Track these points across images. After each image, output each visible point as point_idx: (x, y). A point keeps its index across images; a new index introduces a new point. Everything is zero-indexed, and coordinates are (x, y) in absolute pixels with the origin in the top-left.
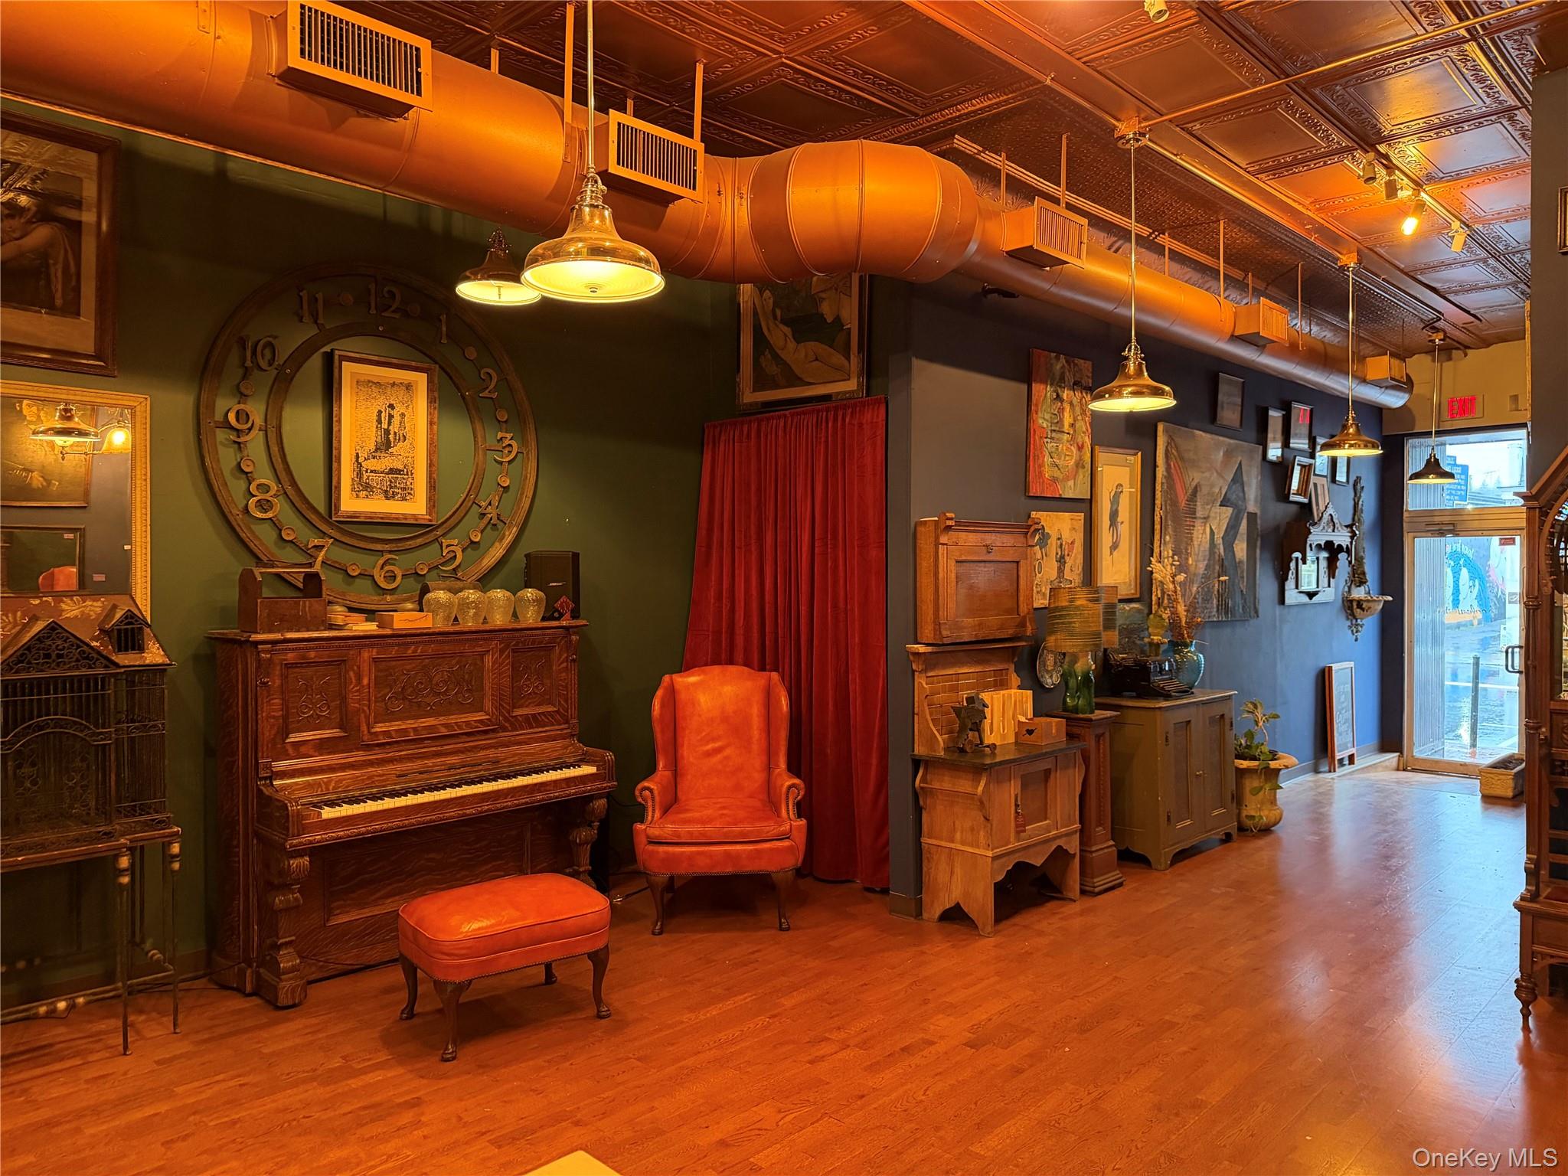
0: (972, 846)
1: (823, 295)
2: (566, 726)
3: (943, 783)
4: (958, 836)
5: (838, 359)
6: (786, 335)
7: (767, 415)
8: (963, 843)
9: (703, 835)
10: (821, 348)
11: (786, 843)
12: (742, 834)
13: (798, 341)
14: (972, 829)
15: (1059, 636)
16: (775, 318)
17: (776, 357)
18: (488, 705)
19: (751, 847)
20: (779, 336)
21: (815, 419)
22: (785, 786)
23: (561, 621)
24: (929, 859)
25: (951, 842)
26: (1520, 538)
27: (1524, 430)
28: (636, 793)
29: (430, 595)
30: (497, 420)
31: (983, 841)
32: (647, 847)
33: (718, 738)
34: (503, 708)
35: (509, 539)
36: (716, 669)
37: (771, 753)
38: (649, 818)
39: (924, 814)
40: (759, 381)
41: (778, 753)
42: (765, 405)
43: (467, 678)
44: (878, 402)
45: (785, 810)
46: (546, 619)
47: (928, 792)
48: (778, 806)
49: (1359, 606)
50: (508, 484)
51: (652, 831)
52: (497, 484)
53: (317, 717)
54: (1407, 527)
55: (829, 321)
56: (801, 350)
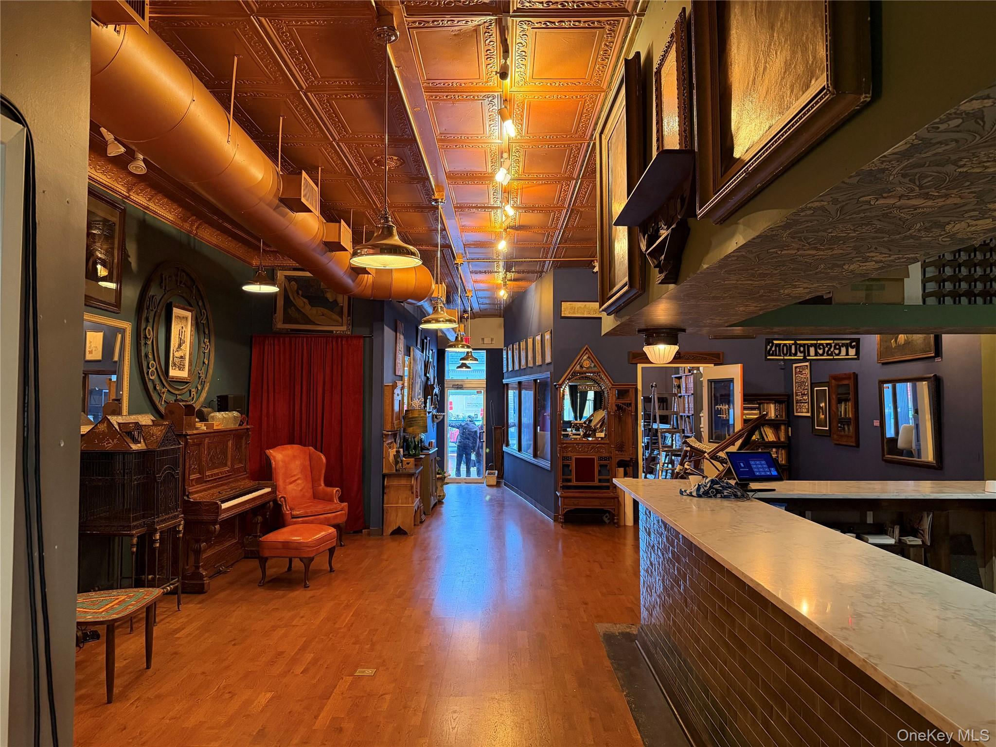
0: (406, 504)
1: (327, 290)
2: (245, 473)
3: (395, 482)
4: (400, 501)
5: (335, 317)
6: (304, 302)
7: (295, 335)
8: (402, 504)
9: (316, 511)
10: (326, 311)
11: (343, 512)
12: (330, 510)
13: (312, 306)
14: (406, 498)
15: (414, 428)
16: (298, 294)
17: (297, 309)
18: (229, 463)
19: (334, 514)
20: (301, 302)
21: (325, 341)
22: (335, 491)
23: (244, 426)
24: (387, 513)
25: (397, 504)
26: (483, 391)
27: (485, 351)
28: (278, 499)
29: (212, 414)
30: (205, 333)
31: (410, 501)
32: (292, 520)
33: (294, 476)
34: (232, 465)
35: (206, 389)
36: (289, 446)
37: (314, 481)
38: (285, 509)
39: (385, 496)
40: (287, 319)
41: (320, 480)
42: (292, 330)
43: (225, 453)
44: (360, 337)
45: (336, 500)
46: (240, 425)
47: (388, 487)
48: (331, 500)
49: (436, 417)
50: (207, 363)
51: (295, 513)
52: (204, 363)
53: (194, 468)
54: (445, 386)
55: (331, 300)
56: (314, 311)
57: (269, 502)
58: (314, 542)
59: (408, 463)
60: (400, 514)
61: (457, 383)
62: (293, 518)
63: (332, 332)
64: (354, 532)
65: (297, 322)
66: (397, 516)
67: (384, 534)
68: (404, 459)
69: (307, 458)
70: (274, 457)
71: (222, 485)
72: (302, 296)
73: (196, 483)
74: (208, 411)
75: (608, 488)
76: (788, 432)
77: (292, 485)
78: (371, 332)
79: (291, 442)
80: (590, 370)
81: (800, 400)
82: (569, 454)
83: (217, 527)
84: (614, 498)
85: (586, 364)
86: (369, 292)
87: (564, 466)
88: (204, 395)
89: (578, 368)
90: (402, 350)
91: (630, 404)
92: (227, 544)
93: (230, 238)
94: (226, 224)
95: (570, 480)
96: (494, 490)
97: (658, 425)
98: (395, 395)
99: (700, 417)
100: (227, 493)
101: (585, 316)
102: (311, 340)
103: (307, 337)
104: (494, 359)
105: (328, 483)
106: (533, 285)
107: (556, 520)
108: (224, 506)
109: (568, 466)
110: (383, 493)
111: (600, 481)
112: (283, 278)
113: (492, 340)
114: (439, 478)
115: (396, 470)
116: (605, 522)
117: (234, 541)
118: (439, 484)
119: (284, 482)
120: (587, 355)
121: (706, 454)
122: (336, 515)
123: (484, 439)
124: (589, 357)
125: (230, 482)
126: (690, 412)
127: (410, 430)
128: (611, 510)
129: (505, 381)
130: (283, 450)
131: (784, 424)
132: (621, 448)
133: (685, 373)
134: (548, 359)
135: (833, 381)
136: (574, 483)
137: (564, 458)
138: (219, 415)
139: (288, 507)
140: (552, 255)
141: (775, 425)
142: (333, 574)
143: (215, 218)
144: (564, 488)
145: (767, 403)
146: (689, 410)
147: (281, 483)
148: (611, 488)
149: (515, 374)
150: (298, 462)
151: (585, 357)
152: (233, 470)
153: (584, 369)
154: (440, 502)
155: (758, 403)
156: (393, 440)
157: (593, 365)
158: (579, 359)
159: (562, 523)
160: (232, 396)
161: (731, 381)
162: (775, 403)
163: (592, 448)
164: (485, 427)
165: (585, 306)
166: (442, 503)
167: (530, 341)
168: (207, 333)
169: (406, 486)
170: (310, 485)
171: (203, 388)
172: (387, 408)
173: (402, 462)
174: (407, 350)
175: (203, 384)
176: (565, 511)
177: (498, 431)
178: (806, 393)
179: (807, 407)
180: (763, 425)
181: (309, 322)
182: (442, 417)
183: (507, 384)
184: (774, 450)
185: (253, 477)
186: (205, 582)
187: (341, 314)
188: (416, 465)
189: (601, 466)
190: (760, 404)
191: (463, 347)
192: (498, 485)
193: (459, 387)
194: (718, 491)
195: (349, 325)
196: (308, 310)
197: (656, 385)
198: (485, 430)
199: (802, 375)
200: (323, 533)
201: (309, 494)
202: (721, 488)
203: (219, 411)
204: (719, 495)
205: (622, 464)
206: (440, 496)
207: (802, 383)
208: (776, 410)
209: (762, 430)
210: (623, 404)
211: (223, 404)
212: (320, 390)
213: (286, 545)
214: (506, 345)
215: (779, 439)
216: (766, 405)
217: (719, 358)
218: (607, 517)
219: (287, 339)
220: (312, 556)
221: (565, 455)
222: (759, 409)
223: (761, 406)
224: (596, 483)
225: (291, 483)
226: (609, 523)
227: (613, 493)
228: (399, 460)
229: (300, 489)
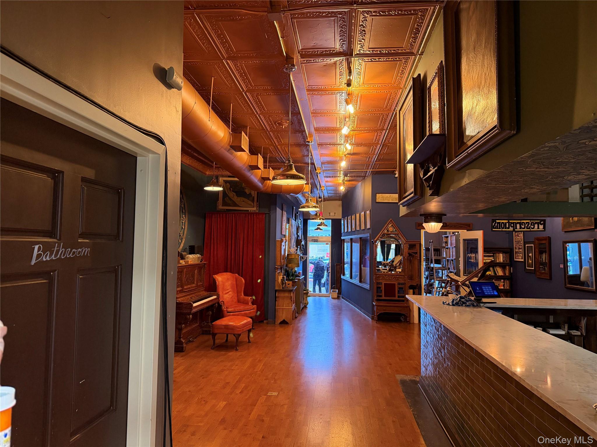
0: (288, 307)
1: (246, 188)
2: (203, 288)
3: (282, 295)
4: (285, 305)
5: (250, 202)
6: (234, 195)
7: (228, 213)
8: (286, 307)
9: (240, 309)
10: (245, 199)
11: (254, 310)
12: (247, 309)
13: (238, 197)
14: (288, 304)
15: (292, 264)
16: (230, 190)
18: (195, 282)
20: (232, 195)
21: (244, 215)
22: (249, 299)
23: (203, 262)
24: (277, 312)
25: (283, 307)
26: (330, 243)
27: (331, 220)
28: (220, 302)
29: (187, 256)
30: (183, 212)
31: (290, 305)
32: (227, 314)
33: (228, 290)
34: (197, 283)
35: (183, 242)
36: (225, 273)
37: (238, 293)
38: (223, 308)
39: (276, 302)
40: (225, 204)
41: (241, 292)
42: (227, 210)
43: (193, 276)
44: (263, 214)
45: (250, 304)
46: (201, 262)
47: (278, 297)
48: (247, 304)
49: (302, 258)
50: (184, 228)
51: (229, 310)
52: (182, 228)
53: (179, 285)
54: (308, 240)
55: (248, 193)
56: (239, 199)
57: (215, 304)
58: (241, 326)
59: (289, 284)
60: (284, 313)
61: (314, 238)
62: (228, 313)
63: (248, 211)
64: (259, 322)
65: (230, 206)
66: (283, 313)
67: (276, 324)
68: (286, 282)
69: (235, 280)
70: (217, 279)
71: (192, 294)
72: (232, 191)
73: (179, 292)
74: (185, 254)
75: (403, 301)
76: (511, 270)
77: (227, 295)
78: (270, 211)
79: (226, 271)
80: (393, 233)
81: (518, 252)
82: (381, 281)
83: (191, 316)
84: (407, 307)
85: (391, 229)
86: (269, 190)
87: (377, 288)
88: (182, 245)
89: (386, 231)
90: (285, 221)
91: (417, 253)
92: (194, 326)
93: (196, 161)
94: (195, 154)
95: (381, 296)
96: (336, 301)
97: (434, 265)
98: (282, 246)
99: (459, 260)
100: (195, 298)
101: (390, 202)
102: (237, 215)
103: (235, 214)
104: (336, 225)
105: (246, 294)
106: (360, 183)
107: (373, 318)
108: (195, 305)
109: (380, 288)
110: (276, 300)
111: (399, 297)
112: (223, 181)
113: (335, 213)
114: (305, 293)
115: (283, 288)
116: (402, 321)
117: (197, 325)
118: (305, 296)
119: (223, 293)
120: (391, 224)
121: (459, 283)
122: (250, 312)
123: (330, 271)
124: (392, 226)
125: (196, 292)
126: (453, 257)
127: (290, 265)
128: (405, 314)
129: (342, 238)
130: (222, 276)
131: (508, 266)
132: (411, 278)
133: (450, 234)
134: (368, 226)
135: (537, 241)
136: (383, 298)
137: (378, 283)
138: (191, 256)
139: (225, 307)
140: (371, 167)
141: (502, 266)
142: (250, 344)
143: (190, 151)
144: (377, 300)
145: (498, 253)
146: (453, 256)
147: (221, 293)
148: (405, 301)
149: (348, 233)
150: (230, 282)
151: (390, 226)
152: (197, 286)
153: (389, 232)
154: (305, 307)
155: (492, 253)
156: (280, 271)
157: (394, 230)
158: (386, 227)
159: (376, 320)
160: (197, 246)
161: (476, 240)
162: (503, 253)
163: (394, 277)
164: (330, 264)
165: (390, 196)
166: (307, 307)
167: (358, 215)
168: (184, 211)
169: (288, 297)
170: (236, 295)
171: (181, 241)
172: (278, 253)
173: (285, 284)
174: (288, 220)
175: (182, 239)
176: (378, 313)
177: (338, 267)
178: (521, 247)
179: (521, 256)
180: (496, 266)
181: (235, 205)
182: (306, 258)
183: (344, 240)
184: (502, 281)
185: (206, 290)
186: (184, 346)
187: (253, 201)
188: (293, 285)
189: (399, 288)
190: (494, 254)
191: (320, 219)
192: (338, 298)
193: (315, 241)
194: (464, 303)
195: (258, 207)
196: (236, 199)
197: (432, 241)
198: (330, 266)
199: (518, 237)
200: (245, 321)
201: (235, 300)
202: (465, 301)
203: (190, 254)
204: (464, 305)
205: (411, 287)
206: (305, 303)
207: (518, 242)
208: (503, 257)
209: (495, 269)
210: (412, 252)
211: (192, 251)
212: (241, 243)
213: (227, 327)
214: (343, 217)
215: (505, 274)
216: (497, 254)
217: (470, 227)
218: (402, 318)
219: (224, 215)
220: (240, 333)
221: (378, 281)
222: (493, 256)
223: (495, 255)
224: (396, 298)
225: (226, 294)
226: (404, 321)
227: (407, 304)
228: (284, 282)
229: (231, 297)
